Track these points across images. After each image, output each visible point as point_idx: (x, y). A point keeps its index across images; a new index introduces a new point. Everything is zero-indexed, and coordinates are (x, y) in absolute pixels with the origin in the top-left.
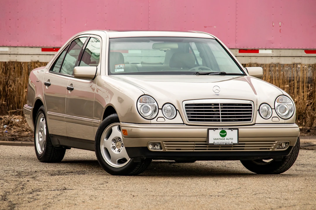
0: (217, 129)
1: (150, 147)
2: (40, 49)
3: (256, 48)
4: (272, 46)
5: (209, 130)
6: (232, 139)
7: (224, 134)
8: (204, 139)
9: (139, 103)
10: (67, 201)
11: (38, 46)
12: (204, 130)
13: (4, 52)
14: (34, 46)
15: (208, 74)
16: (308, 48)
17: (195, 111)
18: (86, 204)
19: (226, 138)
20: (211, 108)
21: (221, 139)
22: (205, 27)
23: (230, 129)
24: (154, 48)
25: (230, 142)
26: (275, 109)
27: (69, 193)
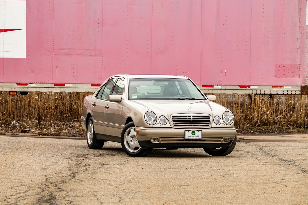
0: (190, 130)
1: (152, 141)
2: (90, 85)
3: (212, 85)
4: (221, 83)
5: (186, 131)
7: (194, 133)
8: (183, 136)
9: (145, 116)
10: (105, 171)
11: (89, 83)
12: (182, 131)
13: (70, 86)
14: (87, 83)
15: (185, 99)
16: (241, 85)
17: (177, 120)
18: (116, 173)
19: (195, 135)
20: (186, 118)
21: (192, 136)
22: (183, 73)
23: (197, 130)
24: (154, 85)
25: (197, 138)
26: (223, 119)
27: (106, 166)
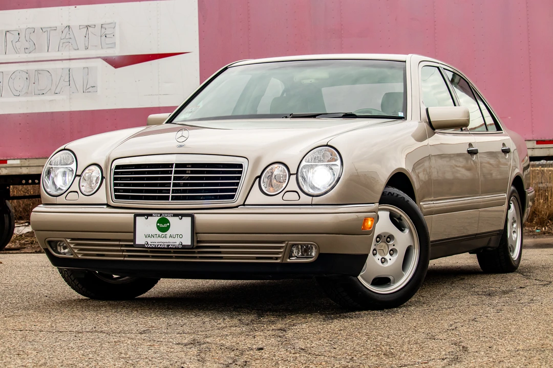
0: (151, 215)
5: (137, 218)
6: (181, 236)
7: (165, 226)
8: (130, 236)
12: (125, 217)
17: (130, 179)
19: (168, 233)
21: (159, 237)
23: (175, 215)
25: (176, 242)
